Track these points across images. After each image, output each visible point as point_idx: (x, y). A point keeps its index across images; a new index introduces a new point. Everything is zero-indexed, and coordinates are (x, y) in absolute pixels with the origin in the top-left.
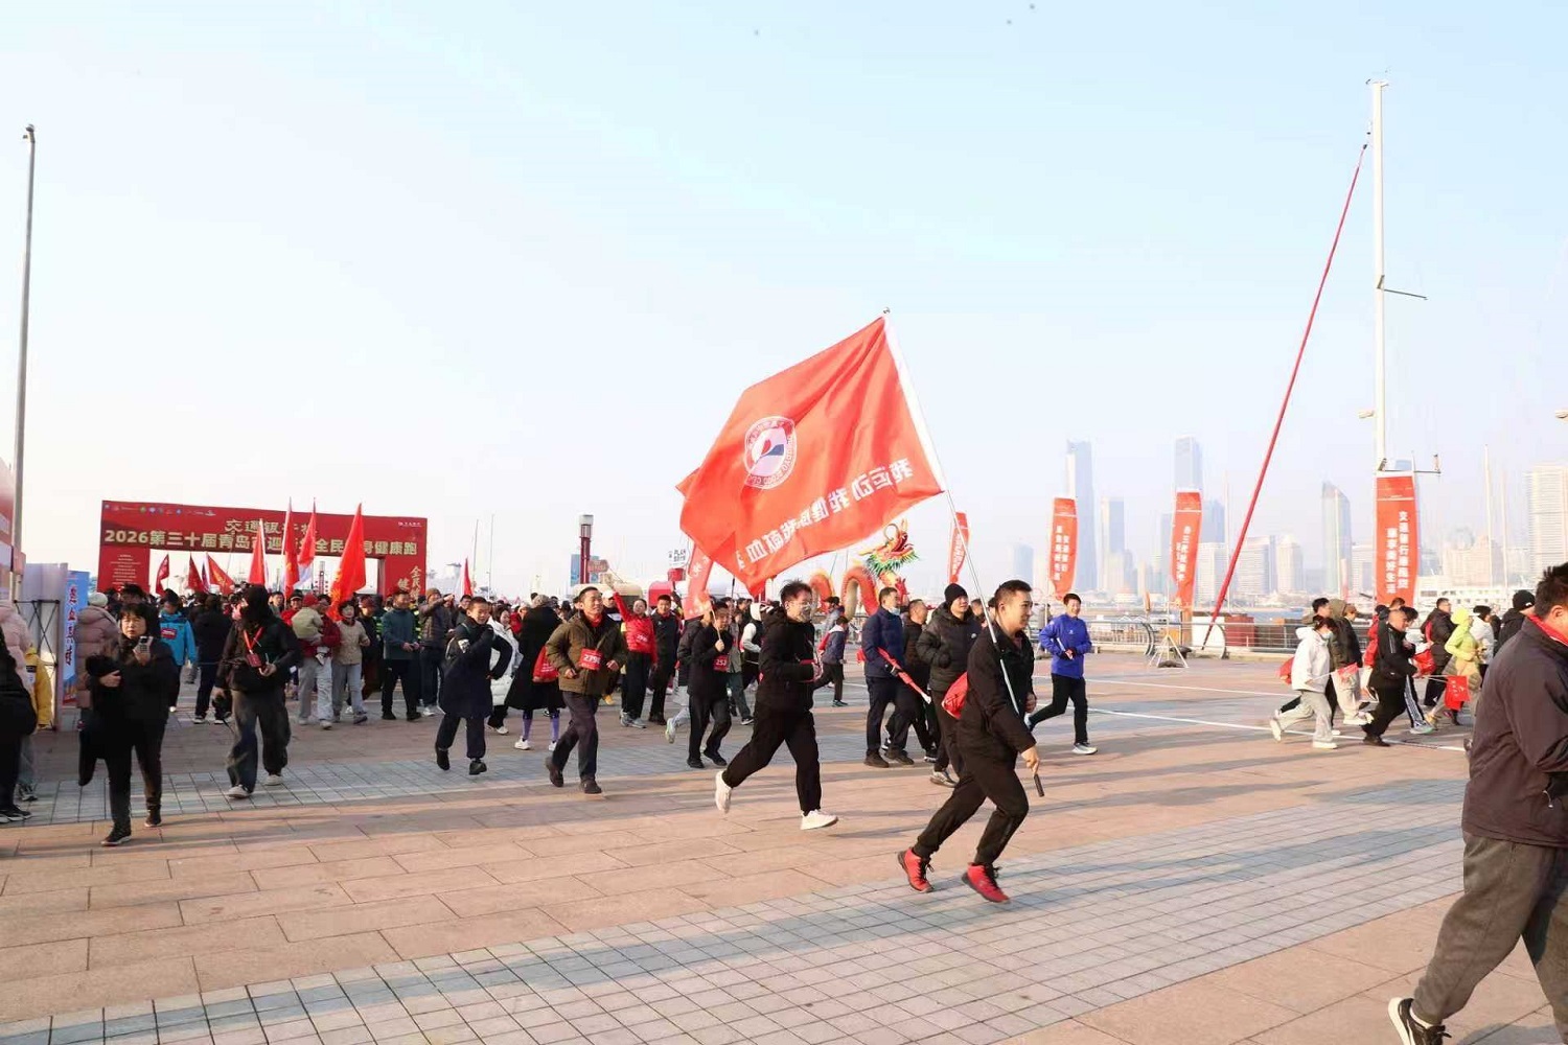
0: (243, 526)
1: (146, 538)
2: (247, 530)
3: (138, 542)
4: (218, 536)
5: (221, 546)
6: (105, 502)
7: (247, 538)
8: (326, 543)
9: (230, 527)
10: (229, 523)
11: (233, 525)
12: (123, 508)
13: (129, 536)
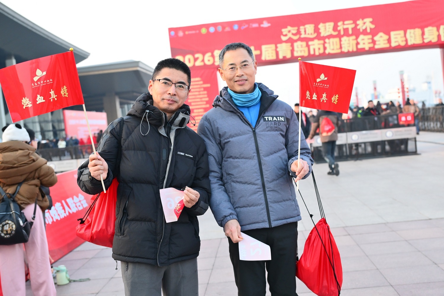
0: (299, 33)
1: (211, 59)
2: (303, 36)
3: (205, 65)
4: (276, 47)
5: (281, 57)
6: (170, 30)
7: (304, 44)
8: (386, 37)
9: (286, 35)
10: (285, 31)
11: (288, 32)
12: (187, 33)
13: (196, 59)
